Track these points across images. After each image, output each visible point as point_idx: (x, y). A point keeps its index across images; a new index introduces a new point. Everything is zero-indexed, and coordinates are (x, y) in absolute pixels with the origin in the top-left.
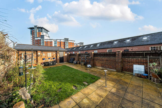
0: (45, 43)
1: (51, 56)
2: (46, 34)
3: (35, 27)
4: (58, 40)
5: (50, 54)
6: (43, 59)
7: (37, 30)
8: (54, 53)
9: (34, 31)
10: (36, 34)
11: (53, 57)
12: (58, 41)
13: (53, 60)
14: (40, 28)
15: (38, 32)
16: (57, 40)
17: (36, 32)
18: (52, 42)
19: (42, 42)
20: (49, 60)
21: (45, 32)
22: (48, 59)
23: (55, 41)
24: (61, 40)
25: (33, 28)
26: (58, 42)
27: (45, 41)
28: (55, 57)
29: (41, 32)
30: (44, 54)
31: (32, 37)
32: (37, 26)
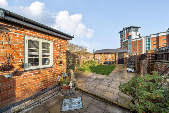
0: (132, 44)
1: (111, 57)
2: (136, 32)
3: (123, 30)
5: (110, 56)
6: (105, 59)
7: (126, 32)
8: (114, 55)
9: (123, 33)
10: (125, 36)
11: (113, 58)
13: (112, 61)
14: (128, 28)
17: (125, 34)
18: (142, 40)
20: (110, 61)
21: (134, 31)
22: (108, 59)
24: (158, 34)
25: (122, 31)
27: (132, 41)
28: (115, 58)
29: (130, 32)
30: (106, 56)
31: (121, 40)
32: (125, 28)
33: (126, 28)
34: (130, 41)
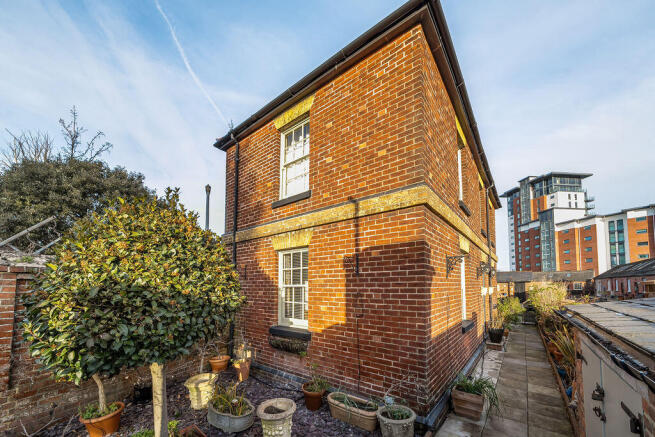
0: (556, 240)
2: (573, 194)
3: (521, 185)
4: (628, 213)
7: (531, 193)
9: (519, 198)
10: (528, 208)
12: (631, 215)
14: (539, 180)
15: (535, 196)
16: (624, 212)
17: (527, 201)
18: (593, 228)
19: (543, 237)
21: (563, 188)
23: (615, 219)
25: (517, 190)
26: (629, 225)
27: (557, 229)
29: (548, 193)
31: (512, 221)
32: (528, 178)
33: (531, 179)
34: (551, 231)
